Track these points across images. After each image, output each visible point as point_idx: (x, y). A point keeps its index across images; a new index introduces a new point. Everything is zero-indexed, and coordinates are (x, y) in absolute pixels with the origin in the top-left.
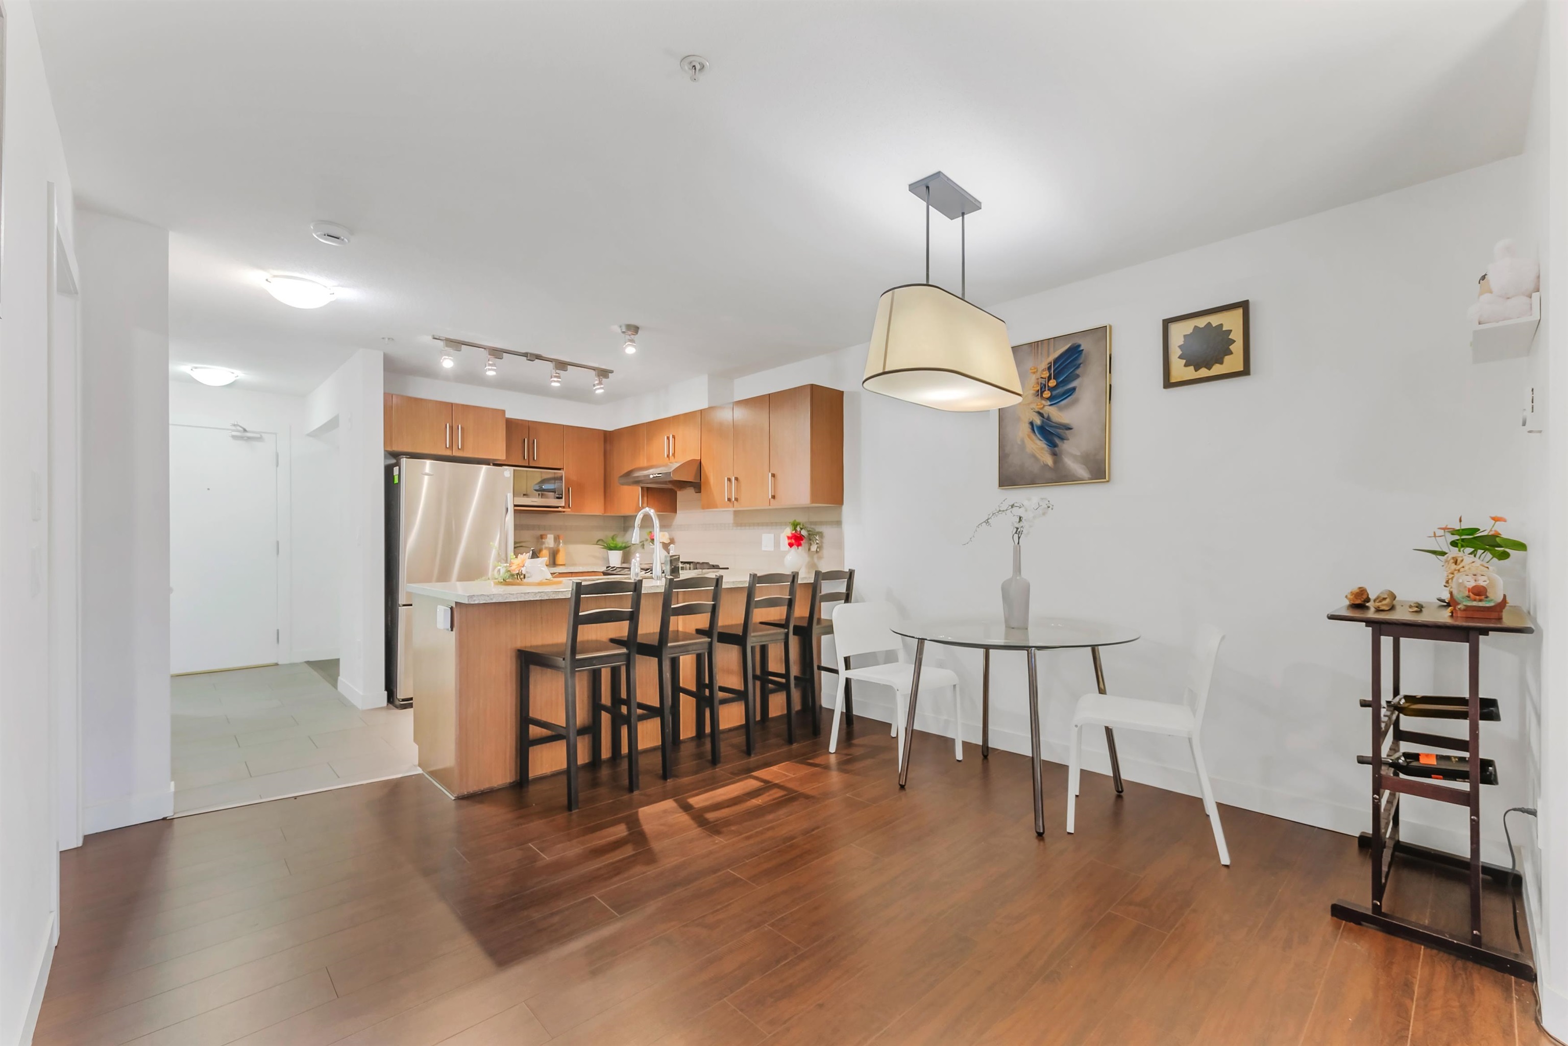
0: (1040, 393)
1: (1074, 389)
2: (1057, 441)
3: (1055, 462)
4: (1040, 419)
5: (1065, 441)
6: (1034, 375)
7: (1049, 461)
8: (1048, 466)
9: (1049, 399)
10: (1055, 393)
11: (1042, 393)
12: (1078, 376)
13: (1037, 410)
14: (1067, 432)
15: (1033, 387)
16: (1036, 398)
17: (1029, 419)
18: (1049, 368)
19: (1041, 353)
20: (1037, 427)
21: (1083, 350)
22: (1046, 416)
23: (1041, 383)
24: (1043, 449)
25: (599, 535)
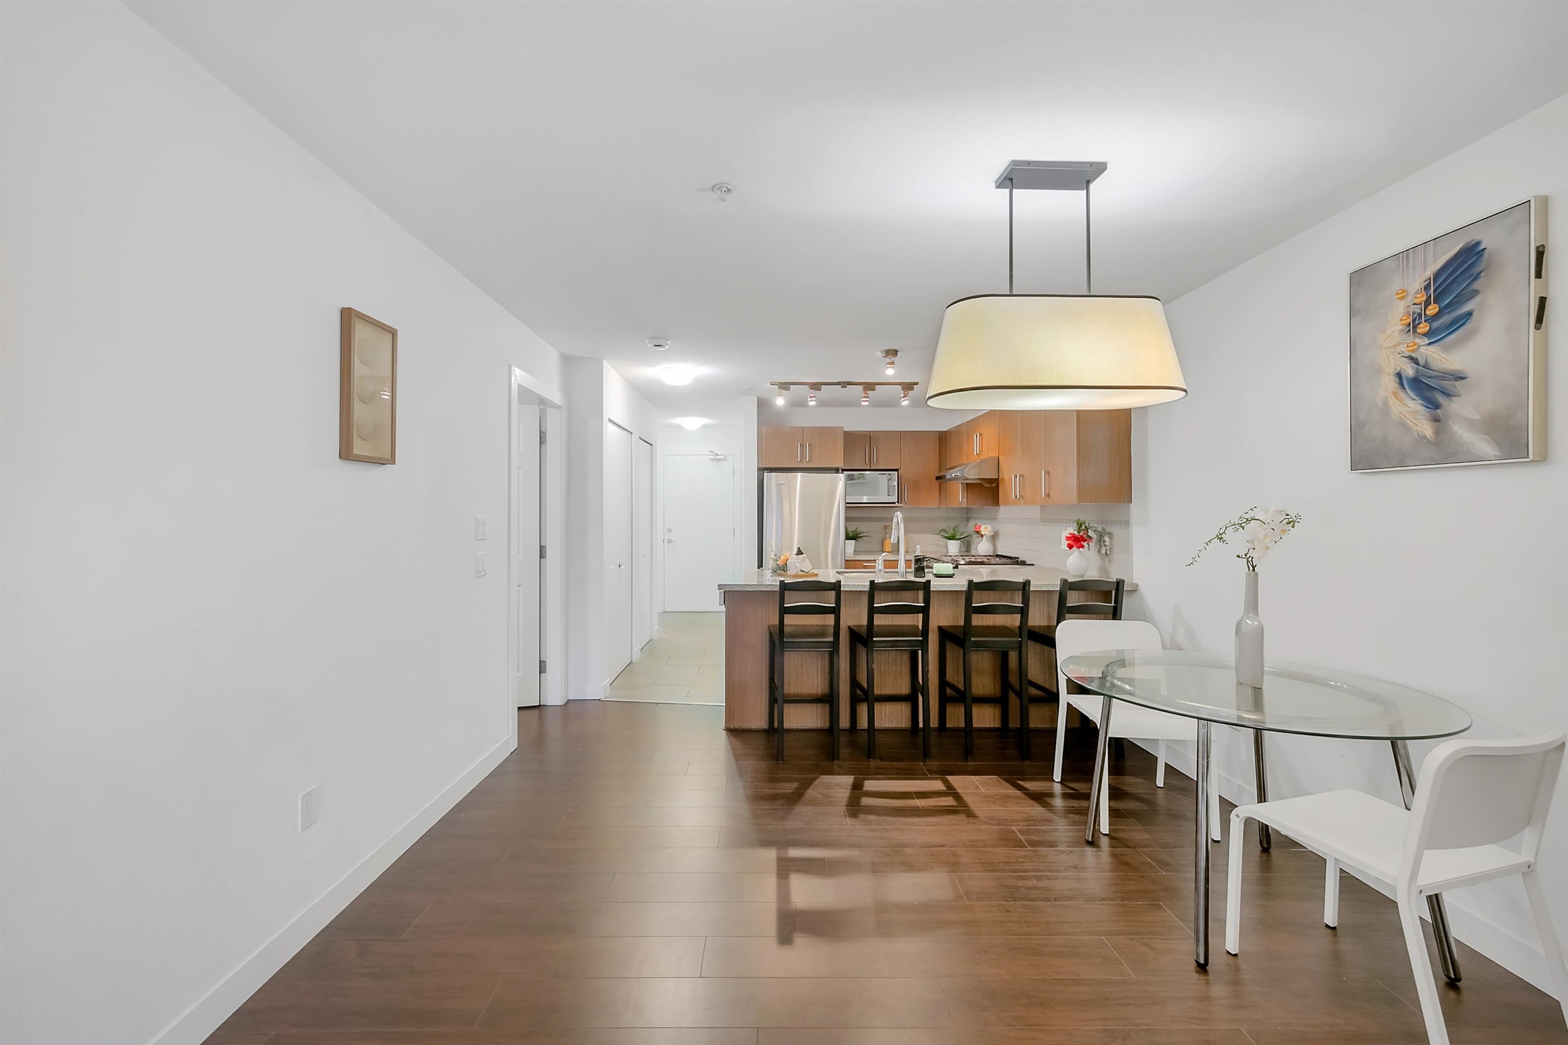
0: (1412, 327)
1: (1469, 314)
2: (1440, 399)
3: (1437, 433)
4: (1413, 368)
5: (1454, 398)
6: (1403, 302)
7: (1427, 429)
8: (1426, 437)
9: (1425, 335)
10: (1436, 324)
11: (1415, 327)
12: (1476, 292)
13: (1407, 354)
14: (1458, 384)
15: (1401, 320)
16: (1405, 336)
17: (1396, 369)
18: (1427, 288)
19: (1414, 267)
20: (1407, 379)
21: (1485, 249)
22: (1422, 362)
23: (1414, 313)
24: (1416, 412)
25: (943, 525)
